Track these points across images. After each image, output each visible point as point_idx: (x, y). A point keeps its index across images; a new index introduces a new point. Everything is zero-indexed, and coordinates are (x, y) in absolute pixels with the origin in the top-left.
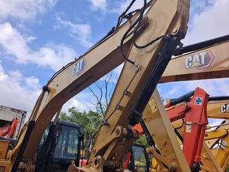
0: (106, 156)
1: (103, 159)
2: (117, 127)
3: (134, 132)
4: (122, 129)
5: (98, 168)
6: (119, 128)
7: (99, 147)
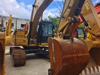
0: (64, 32)
1: (63, 34)
2: (68, 18)
3: (77, 19)
4: (71, 18)
5: (61, 38)
6: (69, 18)
7: (60, 28)
